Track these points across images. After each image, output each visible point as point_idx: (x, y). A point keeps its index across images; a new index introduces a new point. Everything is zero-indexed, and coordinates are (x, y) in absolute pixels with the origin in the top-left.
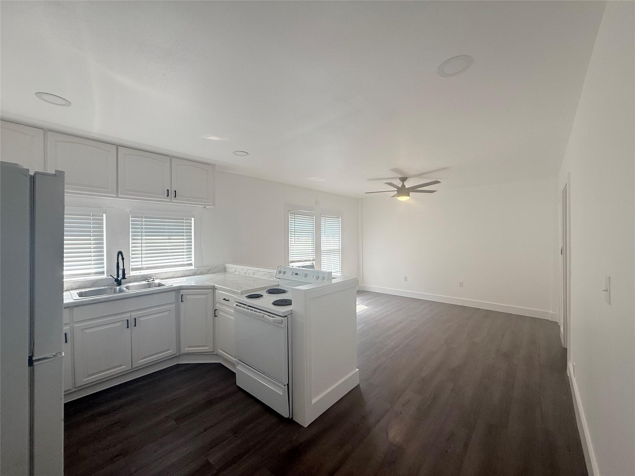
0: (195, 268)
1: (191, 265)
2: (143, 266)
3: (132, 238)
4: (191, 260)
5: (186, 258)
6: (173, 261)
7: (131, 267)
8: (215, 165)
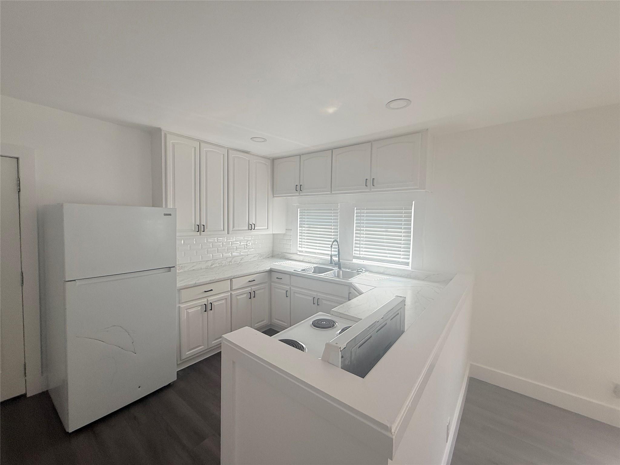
0: (411, 269)
1: (407, 264)
2: (361, 256)
3: (356, 229)
4: (409, 259)
5: (402, 255)
6: (389, 255)
7: (354, 255)
8: (428, 129)
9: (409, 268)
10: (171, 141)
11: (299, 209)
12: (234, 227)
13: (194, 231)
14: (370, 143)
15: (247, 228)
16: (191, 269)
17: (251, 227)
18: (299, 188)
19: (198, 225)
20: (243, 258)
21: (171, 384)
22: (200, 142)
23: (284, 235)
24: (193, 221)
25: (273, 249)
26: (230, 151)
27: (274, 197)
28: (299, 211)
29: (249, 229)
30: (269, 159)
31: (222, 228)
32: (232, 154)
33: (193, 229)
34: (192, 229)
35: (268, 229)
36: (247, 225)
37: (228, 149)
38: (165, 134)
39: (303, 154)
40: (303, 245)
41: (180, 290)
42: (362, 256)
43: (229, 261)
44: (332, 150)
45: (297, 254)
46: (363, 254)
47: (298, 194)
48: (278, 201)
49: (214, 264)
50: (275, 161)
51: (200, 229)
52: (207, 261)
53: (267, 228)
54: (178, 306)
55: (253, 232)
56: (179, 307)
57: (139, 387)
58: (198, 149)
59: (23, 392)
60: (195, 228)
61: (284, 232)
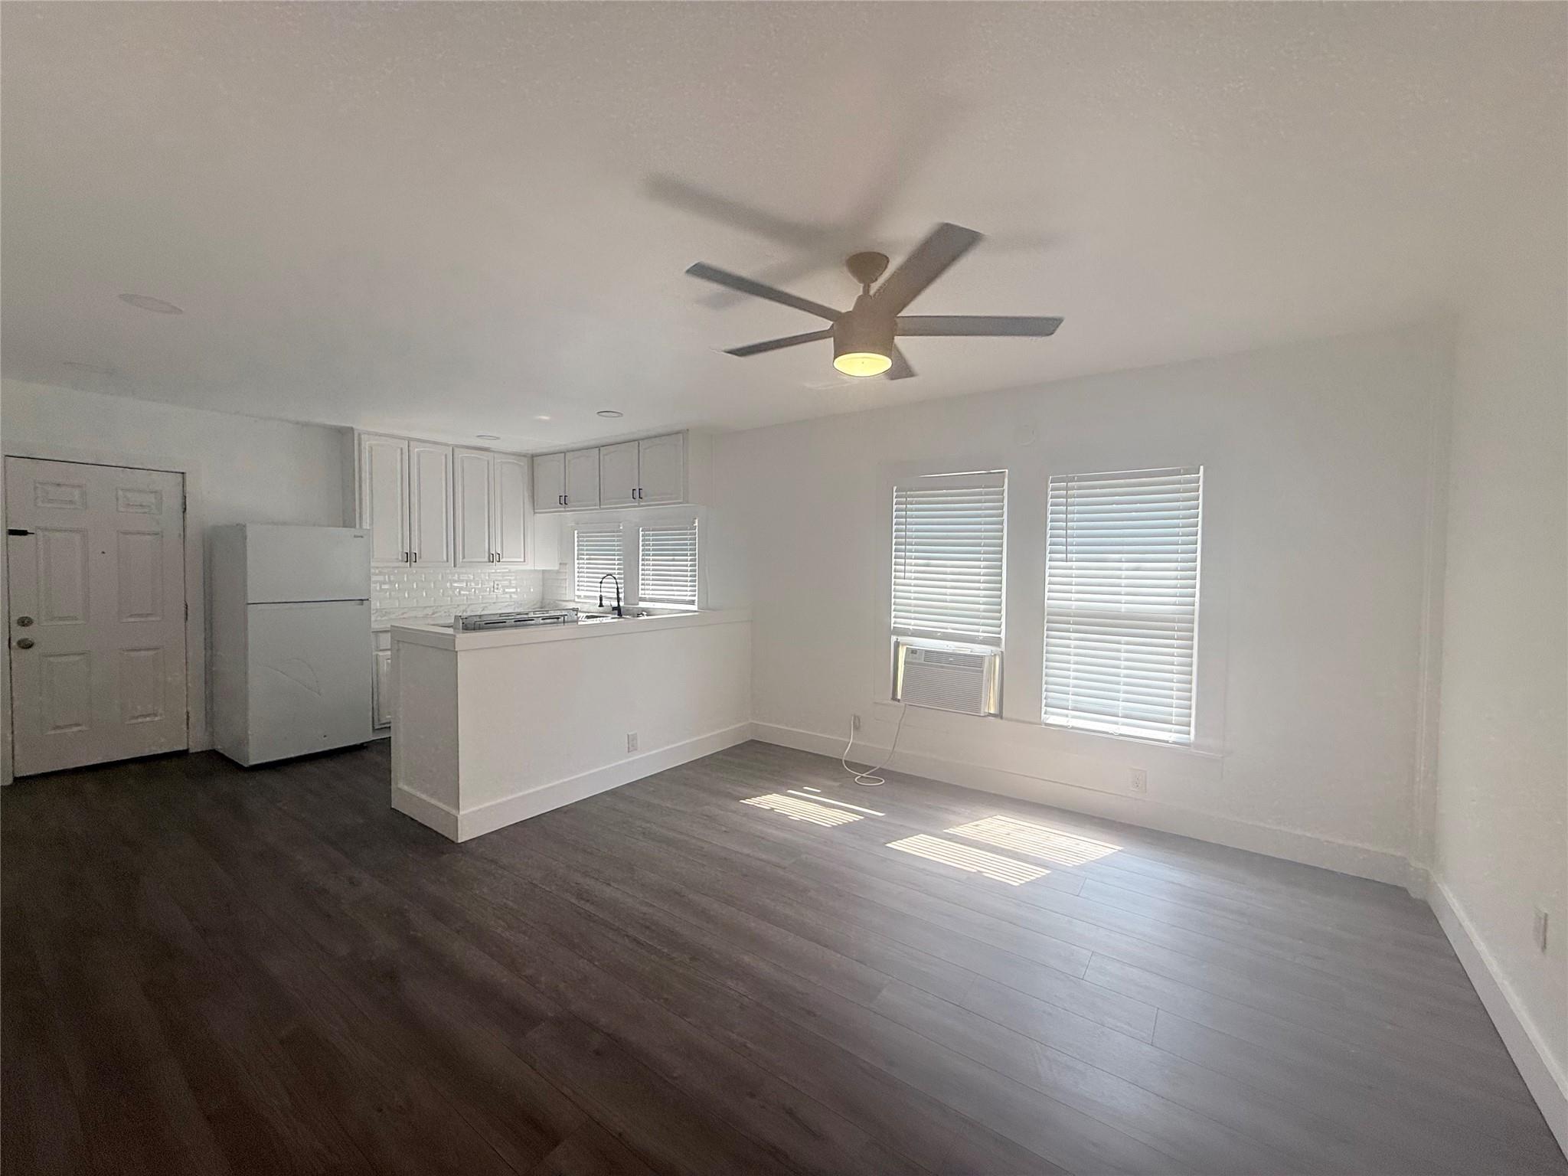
0: (699, 610)
1: (693, 603)
3: (641, 558)
4: (695, 596)
7: (640, 596)
8: (688, 430)
9: (695, 608)
10: (366, 444)
11: (576, 532)
12: (464, 558)
13: (402, 561)
14: (637, 442)
15: (486, 559)
16: (402, 617)
17: (493, 558)
18: (564, 501)
19: (407, 554)
20: (486, 607)
21: (365, 745)
22: (409, 440)
23: (558, 572)
24: (400, 550)
25: (543, 595)
26: (456, 450)
27: (535, 513)
28: (576, 535)
29: (490, 561)
30: (525, 456)
31: (445, 559)
32: (460, 454)
33: (400, 558)
34: (398, 559)
35: (524, 561)
36: (487, 555)
37: (454, 448)
38: (359, 435)
39: (568, 451)
40: (582, 586)
41: (377, 632)
42: (647, 596)
43: (462, 609)
44: (599, 447)
45: (574, 601)
46: (648, 594)
47: (563, 509)
48: (544, 521)
49: (436, 612)
50: (535, 458)
51: (409, 558)
52: (425, 607)
53: (522, 560)
54: (374, 653)
55: (497, 567)
56: (377, 655)
57: (325, 736)
58: (406, 450)
59: (185, 748)
60: (402, 556)
61: (557, 568)
